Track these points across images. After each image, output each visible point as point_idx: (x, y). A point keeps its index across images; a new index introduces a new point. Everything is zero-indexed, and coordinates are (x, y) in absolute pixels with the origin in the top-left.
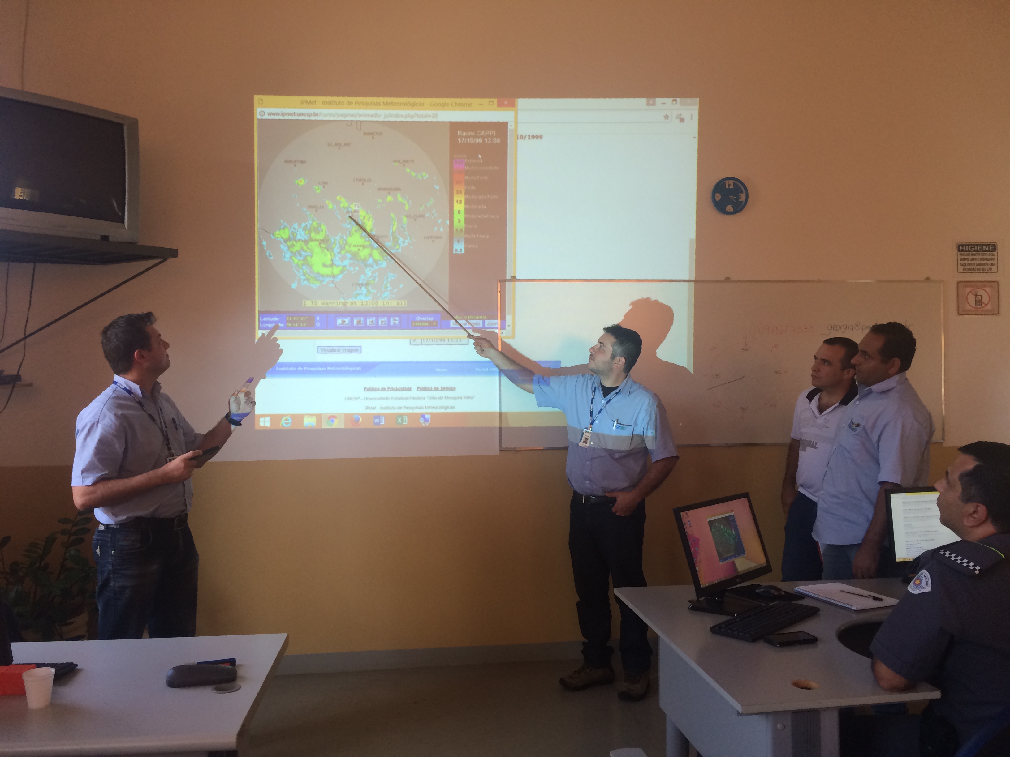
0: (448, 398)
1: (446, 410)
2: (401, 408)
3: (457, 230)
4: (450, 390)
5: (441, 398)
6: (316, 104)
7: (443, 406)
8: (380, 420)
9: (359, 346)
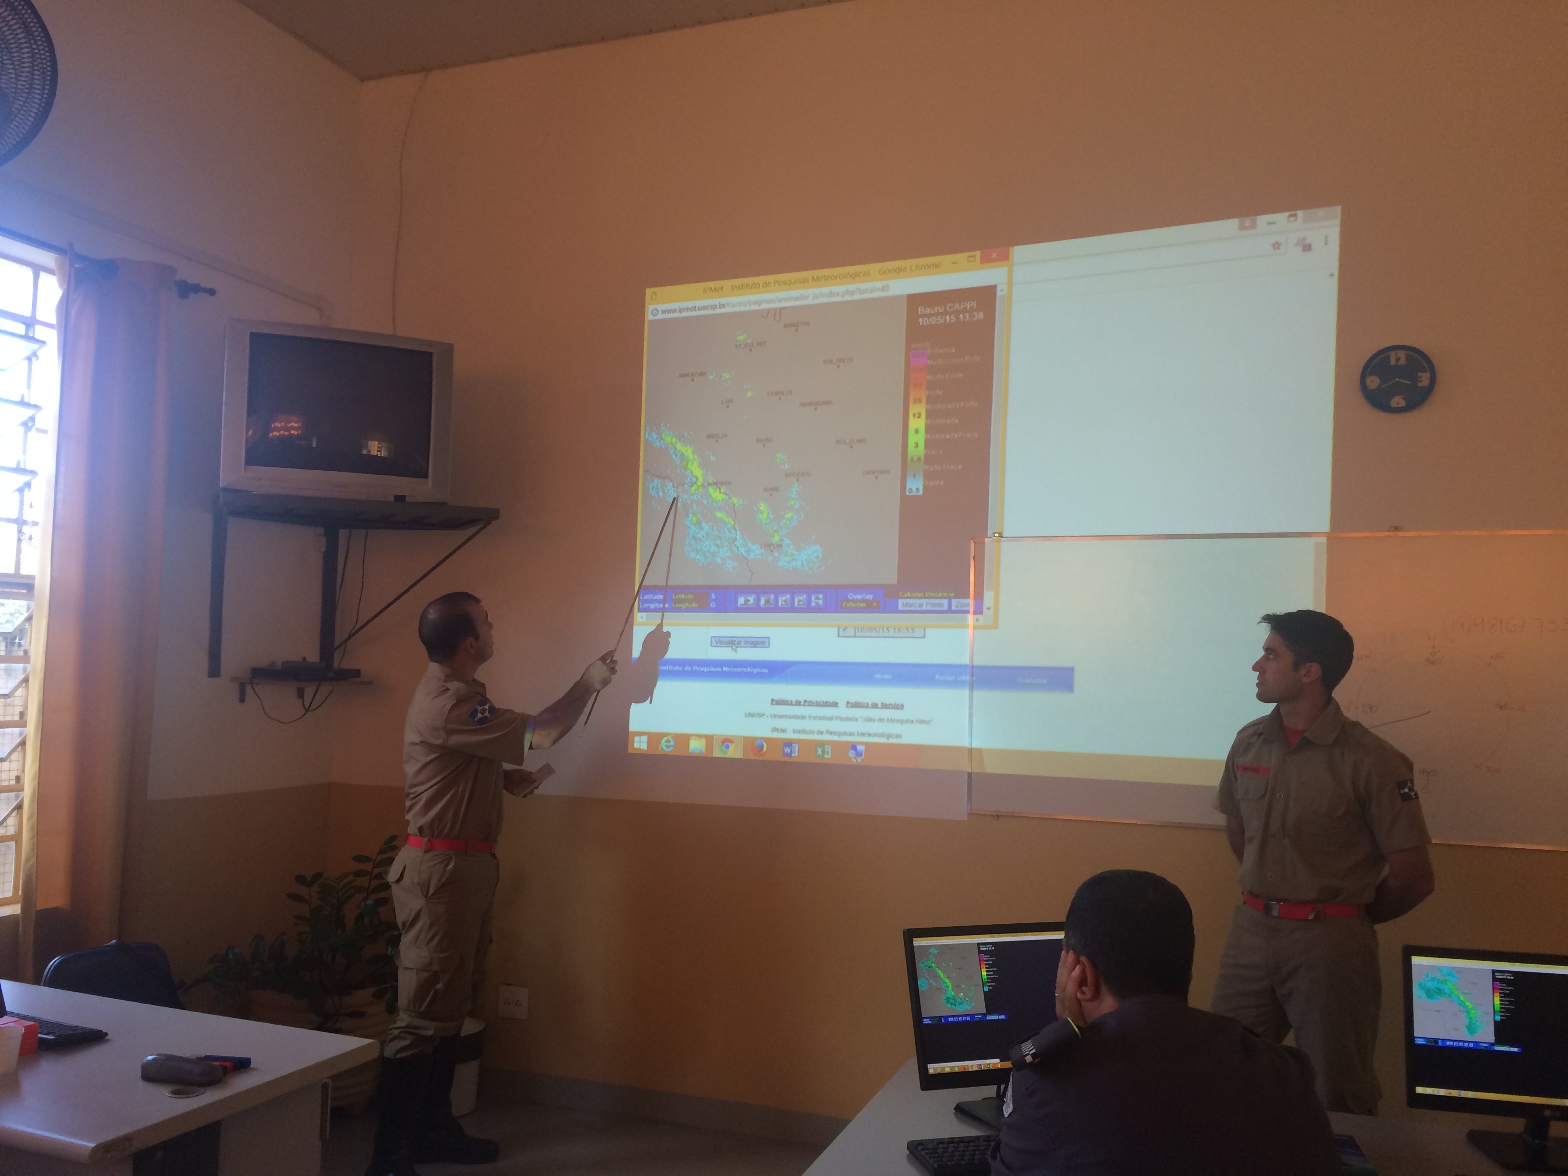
0: (892, 721)
1: (888, 739)
2: (822, 733)
3: (912, 459)
4: (895, 708)
5: (881, 720)
6: (722, 291)
7: (884, 733)
8: (791, 750)
9: (766, 638)
